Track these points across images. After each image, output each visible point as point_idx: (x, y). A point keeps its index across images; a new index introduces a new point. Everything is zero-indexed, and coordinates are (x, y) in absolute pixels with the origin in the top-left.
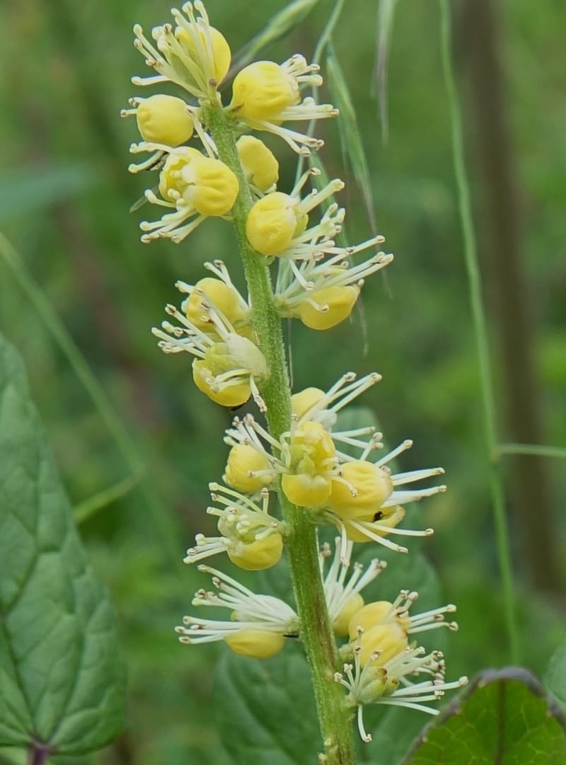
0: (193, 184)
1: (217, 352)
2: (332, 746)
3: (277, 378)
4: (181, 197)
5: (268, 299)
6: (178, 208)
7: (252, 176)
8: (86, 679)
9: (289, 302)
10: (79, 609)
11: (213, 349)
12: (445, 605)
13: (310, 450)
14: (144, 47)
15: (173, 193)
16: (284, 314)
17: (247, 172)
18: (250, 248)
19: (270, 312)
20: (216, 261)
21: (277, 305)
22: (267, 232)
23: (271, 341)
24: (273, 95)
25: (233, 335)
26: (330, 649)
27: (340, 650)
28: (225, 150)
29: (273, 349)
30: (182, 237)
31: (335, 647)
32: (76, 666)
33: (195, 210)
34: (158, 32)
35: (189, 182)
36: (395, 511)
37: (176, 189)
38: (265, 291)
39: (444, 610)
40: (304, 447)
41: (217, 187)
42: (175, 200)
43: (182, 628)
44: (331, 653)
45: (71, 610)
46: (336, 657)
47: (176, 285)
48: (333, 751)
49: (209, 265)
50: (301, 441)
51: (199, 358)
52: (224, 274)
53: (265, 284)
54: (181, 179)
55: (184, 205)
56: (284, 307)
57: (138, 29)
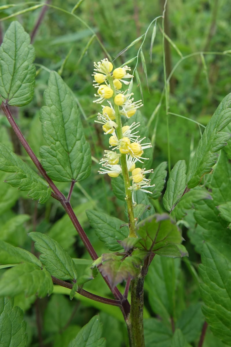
1: (107, 124)
2: (128, 197)
3: (120, 127)
4: (102, 95)
5: (118, 112)
7: (116, 88)
8: (84, 166)
10: (83, 151)
12: (151, 169)
13: (125, 144)
14: (96, 66)
19: (119, 114)
22: (118, 102)
24: (120, 75)
26: (128, 177)
27: (130, 177)
31: (129, 177)
32: (82, 163)
34: (99, 63)
35: (104, 92)
36: (142, 152)
37: (101, 93)
38: (118, 110)
39: (151, 170)
40: (123, 143)
41: (109, 93)
43: (99, 171)
44: (128, 178)
45: (82, 152)
46: (129, 179)
48: (128, 198)
50: (123, 142)
51: (104, 124)
53: (118, 109)
55: (102, 97)
56: (121, 113)
57: (95, 63)
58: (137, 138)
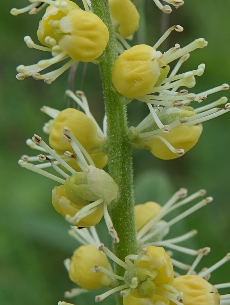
0: (69, 34)
1: (77, 183)
4: (57, 44)
5: (123, 133)
6: (53, 54)
7: (118, 26)
9: (142, 136)
11: (73, 179)
13: (153, 276)
15: (49, 40)
16: (136, 146)
17: (114, 22)
18: (113, 89)
20: (78, 92)
21: (131, 138)
23: (123, 169)
25: (92, 168)
28: (98, 3)
29: (124, 175)
30: (54, 79)
33: (68, 55)
35: (66, 31)
37: (53, 36)
38: (122, 125)
40: (148, 273)
41: (91, 38)
42: (52, 47)
47: (42, 109)
49: (70, 93)
50: (146, 265)
51: (59, 184)
52: (84, 104)
53: (122, 119)
54: (58, 28)
55: (59, 52)
56: (136, 139)
58: (195, 257)
